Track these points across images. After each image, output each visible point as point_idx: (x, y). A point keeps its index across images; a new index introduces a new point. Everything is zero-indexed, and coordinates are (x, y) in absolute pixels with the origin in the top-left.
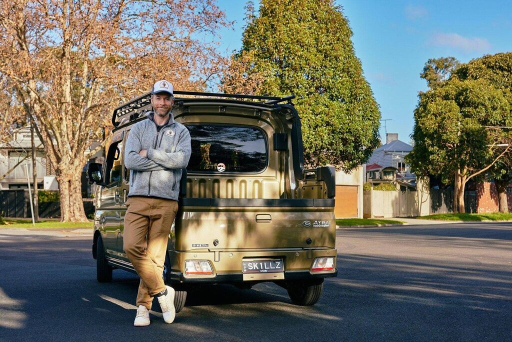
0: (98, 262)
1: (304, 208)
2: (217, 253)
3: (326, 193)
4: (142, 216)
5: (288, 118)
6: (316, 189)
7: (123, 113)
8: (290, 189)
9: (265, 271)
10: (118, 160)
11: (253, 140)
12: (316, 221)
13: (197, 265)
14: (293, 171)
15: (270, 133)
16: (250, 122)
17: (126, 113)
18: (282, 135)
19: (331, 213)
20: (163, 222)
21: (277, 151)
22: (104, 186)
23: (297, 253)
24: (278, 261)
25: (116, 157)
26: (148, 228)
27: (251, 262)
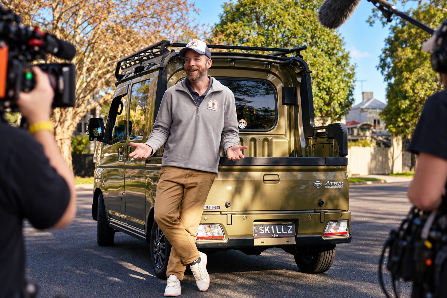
0: (99, 224)
1: (314, 167)
2: (229, 216)
3: (337, 152)
4: (176, 184)
5: (297, 71)
6: (327, 147)
7: (128, 65)
8: (301, 147)
9: (277, 235)
10: (121, 115)
11: (262, 95)
12: (328, 182)
13: (208, 229)
14: (302, 128)
15: (279, 86)
16: (259, 76)
17: (131, 65)
18: (291, 88)
19: (343, 172)
20: (199, 191)
21: (286, 107)
22: (106, 143)
23: (309, 216)
24: (290, 225)
25: (119, 111)
26: (183, 197)
27: (263, 225)
